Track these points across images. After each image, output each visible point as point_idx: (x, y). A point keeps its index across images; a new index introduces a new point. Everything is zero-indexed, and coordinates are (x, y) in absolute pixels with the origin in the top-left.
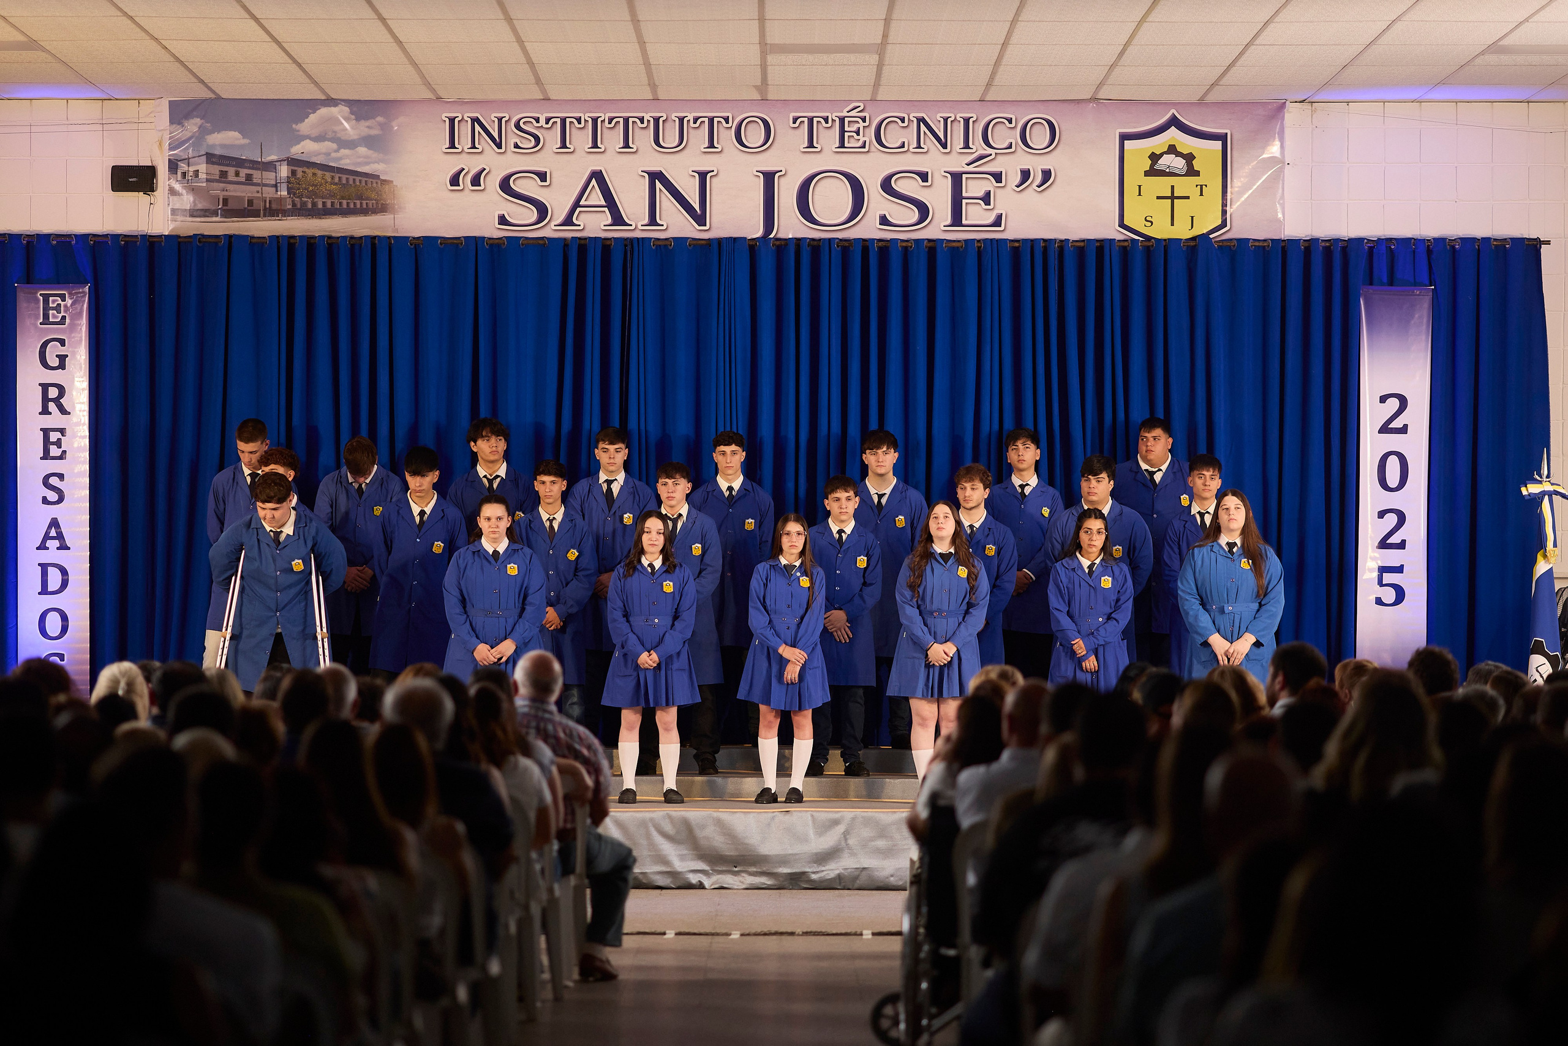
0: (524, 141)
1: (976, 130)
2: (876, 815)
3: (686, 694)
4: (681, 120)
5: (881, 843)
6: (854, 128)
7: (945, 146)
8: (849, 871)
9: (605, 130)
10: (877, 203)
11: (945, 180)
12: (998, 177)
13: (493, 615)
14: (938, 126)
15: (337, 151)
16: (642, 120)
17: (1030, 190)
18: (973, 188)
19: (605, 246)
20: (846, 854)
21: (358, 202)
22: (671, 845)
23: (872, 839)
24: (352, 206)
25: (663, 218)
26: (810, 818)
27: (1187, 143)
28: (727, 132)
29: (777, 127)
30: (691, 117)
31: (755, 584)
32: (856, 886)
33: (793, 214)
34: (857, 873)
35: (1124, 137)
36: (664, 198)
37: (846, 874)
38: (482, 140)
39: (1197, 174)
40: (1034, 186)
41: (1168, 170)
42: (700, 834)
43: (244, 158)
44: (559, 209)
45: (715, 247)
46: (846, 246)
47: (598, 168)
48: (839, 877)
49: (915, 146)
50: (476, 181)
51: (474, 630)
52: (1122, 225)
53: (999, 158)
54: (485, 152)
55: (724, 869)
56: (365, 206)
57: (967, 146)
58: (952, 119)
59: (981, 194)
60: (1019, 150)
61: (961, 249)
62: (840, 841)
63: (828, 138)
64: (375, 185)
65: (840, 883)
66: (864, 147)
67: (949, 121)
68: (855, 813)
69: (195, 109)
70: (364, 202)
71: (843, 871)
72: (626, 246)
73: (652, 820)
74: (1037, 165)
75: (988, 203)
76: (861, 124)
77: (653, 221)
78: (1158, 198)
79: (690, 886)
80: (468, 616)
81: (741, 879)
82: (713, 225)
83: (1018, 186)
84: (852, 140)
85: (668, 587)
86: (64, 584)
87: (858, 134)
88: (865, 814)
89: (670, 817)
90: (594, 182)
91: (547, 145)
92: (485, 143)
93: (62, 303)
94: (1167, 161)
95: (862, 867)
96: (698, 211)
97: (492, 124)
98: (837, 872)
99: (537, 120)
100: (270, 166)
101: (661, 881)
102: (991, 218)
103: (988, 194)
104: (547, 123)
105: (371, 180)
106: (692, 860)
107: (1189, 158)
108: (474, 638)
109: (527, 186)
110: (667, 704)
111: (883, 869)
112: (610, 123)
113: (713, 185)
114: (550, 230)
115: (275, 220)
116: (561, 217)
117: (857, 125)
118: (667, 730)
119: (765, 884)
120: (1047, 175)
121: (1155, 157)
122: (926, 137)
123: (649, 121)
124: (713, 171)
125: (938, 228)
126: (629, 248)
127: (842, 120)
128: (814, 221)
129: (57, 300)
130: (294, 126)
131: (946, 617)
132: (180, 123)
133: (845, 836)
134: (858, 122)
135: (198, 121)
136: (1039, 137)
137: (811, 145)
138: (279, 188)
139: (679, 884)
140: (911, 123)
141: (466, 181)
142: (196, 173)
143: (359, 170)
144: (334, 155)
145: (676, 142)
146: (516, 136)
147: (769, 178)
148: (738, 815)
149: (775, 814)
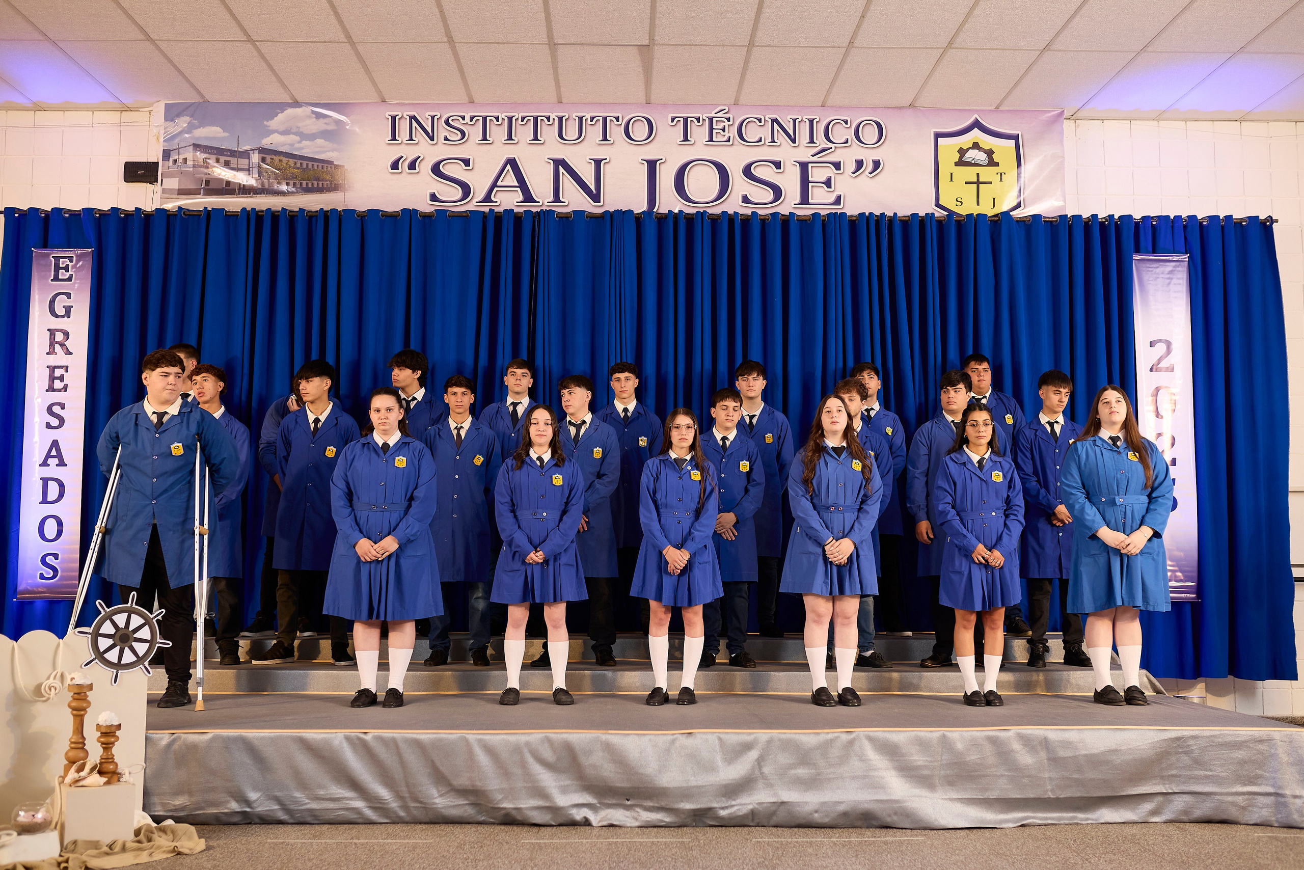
0: (452, 134)
1: (819, 128)
2: (797, 737)
3: (574, 590)
4: (581, 119)
5: (802, 772)
6: (721, 126)
7: (794, 141)
8: (765, 805)
9: (518, 126)
10: (740, 185)
11: (794, 167)
12: (837, 166)
13: (378, 509)
14: (788, 125)
15: (300, 142)
16: (548, 119)
17: (863, 176)
18: (817, 174)
19: (517, 219)
20: (760, 784)
21: (315, 183)
22: (551, 774)
23: (791, 767)
24: (310, 186)
25: (565, 196)
26: (717, 741)
27: (987, 141)
28: (618, 129)
29: (658, 124)
30: (588, 117)
31: (646, 479)
32: (772, 822)
33: (672, 193)
34: (773, 808)
35: (938, 136)
36: (566, 180)
37: (761, 809)
38: (418, 134)
39: (997, 164)
40: (867, 172)
41: (973, 162)
42: (585, 761)
43: (224, 148)
44: (479, 189)
45: (608, 218)
46: (715, 220)
47: (512, 156)
48: (753, 813)
49: (770, 140)
50: (412, 166)
51: (358, 524)
52: (938, 205)
53: (838, 150)
54: (421, 144)
55: (614, 801)
56: (321, 186)
57: (812, 141)
58: (800, 120)
59: (824, 179)
60: (854, 144)
61: (809, 222)
62: (753, 769)
63: (699, 134)
64: (329, 169)
65: (753, 820)
66: (729, 141)
67: (797, 121)
68: (771, 735)
69: (184, 110)
70: (320, 183)
71: (756, 806)
72: (534, 217)
73: (527, 744)
74: (868, 156)
75: (829, 186)
76: (727, 123)
77: (557, 199)
78: (966, 183)
79: (573, 824)
80: (353, 510)
81: (634, 814)
82: (606, 202)
83: (853, 173)
84: (719, 135)
85: (558, 480)
86: (61, 495)
87: (724, 131)
88: (783, 736)
89: (549, 741)
90: (508, 167)
91: (471, 138)
92: (419, 136)
93: (71, 264)
94: (972, 155)
95: (780, 801)
96: (594, 191)
97: (426, 121)
98: (750, 807)
99: (463, 118)
100: (246, 154)
101: (538, 818)
102: (832, 198)
103: (829, 180)
104: (471, 120)
105: (326, 165)
106: (576, 791)
107: (990, 153)
108: (357, 532)
109: (454, 170)
110: (555, 601)
111: (806, 803)
112: (522, 120)
113: (606, 170)
114: (473, 205)
115: (248, 197)
116: (481, 195)
117: (724, 124)
118: (556, 627)
119: (663, 821)
120: (877, 164)
121: (962, 152)
122: (779, 134)
123: (554, 119)
124: (606, 159)
125: (789, 205)
126: (536, 219)
127: (711, 120)
128: (688, 200)
129: (66, 262)
130: (265, 123)
131: (843, 512)
132: (172, 120)
133: (759, 764)
134: (724, 121)
135: (188, 119)
136: (870, 135)
137: (686, 139)
138: (251, 172)
139: (560, 821)
140: (766, 123)
141: (404, 166)
142: (185, 160)
143: (317, 157)
144: (297, 145)
145: (576, 136)
146: (445, 131)
147: (652, 166)
148: (630, 738)
149: (675, 736)
